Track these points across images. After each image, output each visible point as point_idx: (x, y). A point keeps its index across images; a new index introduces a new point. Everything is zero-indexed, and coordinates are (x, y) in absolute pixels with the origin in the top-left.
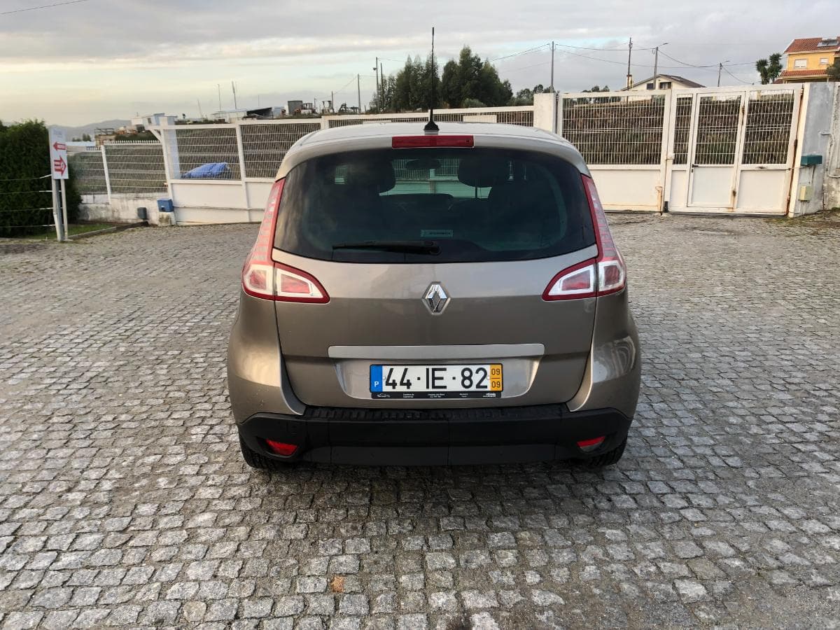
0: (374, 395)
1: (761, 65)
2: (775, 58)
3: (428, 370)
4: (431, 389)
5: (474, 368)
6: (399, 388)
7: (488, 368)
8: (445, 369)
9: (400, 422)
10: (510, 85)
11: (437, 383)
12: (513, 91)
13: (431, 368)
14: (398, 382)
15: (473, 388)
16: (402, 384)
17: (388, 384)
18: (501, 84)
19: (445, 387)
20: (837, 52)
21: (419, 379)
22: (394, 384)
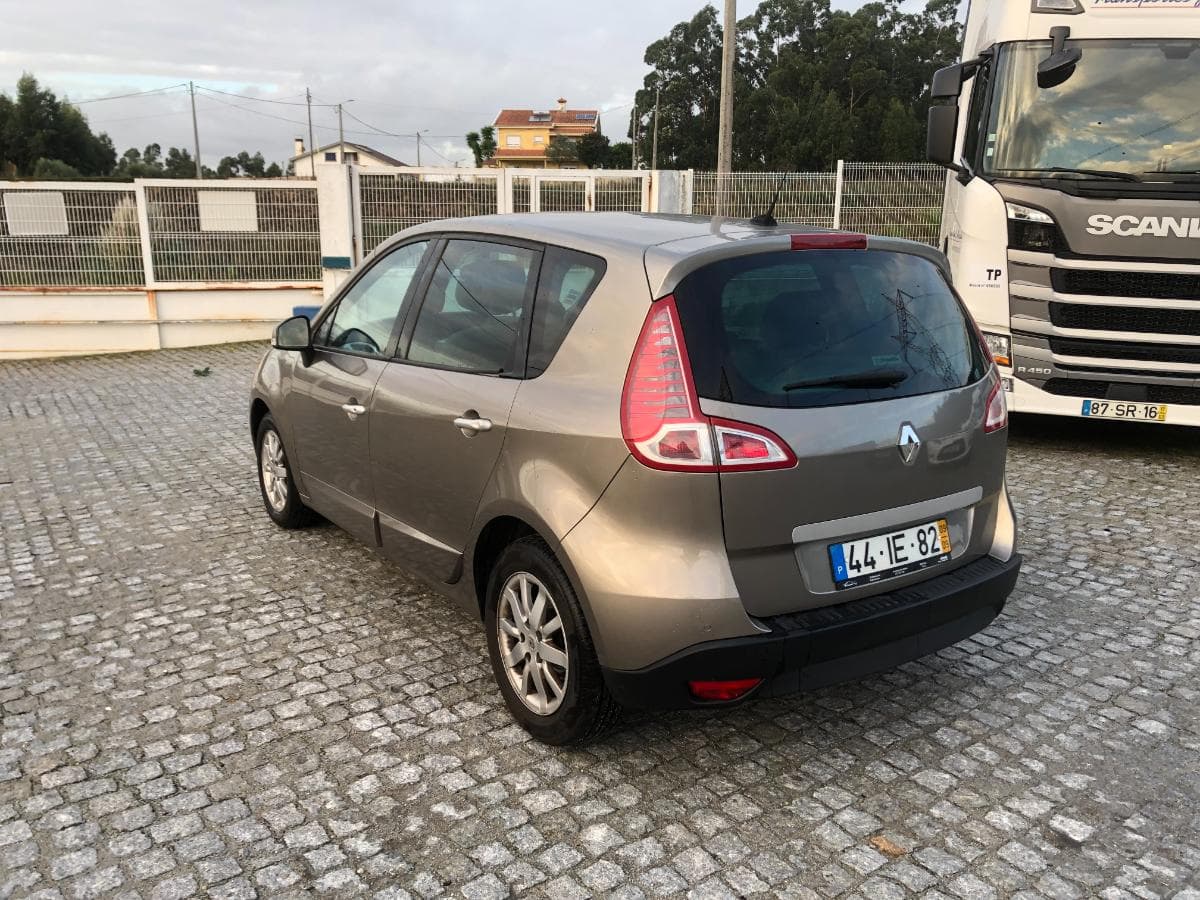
0: (839, 585)
1: (472, 139)
2: (488, 132)
3: (888, 539)
4: (895, 565)
5: (926, 528)
6: (866, 570)
7: (935, 525)
8: (902, 536)
9: (889, 612)
10: (110, 141)
11: (901, 554)
12: (117, 151)
13: (890, 536)
14: (862, 562)
15: (930, 555)
16: (867, 564)
17: (852, 568)
18: (94, 138)
19: (906, 559)
20: (551, 130)
21: (882, 553)
22: (858, 567)
